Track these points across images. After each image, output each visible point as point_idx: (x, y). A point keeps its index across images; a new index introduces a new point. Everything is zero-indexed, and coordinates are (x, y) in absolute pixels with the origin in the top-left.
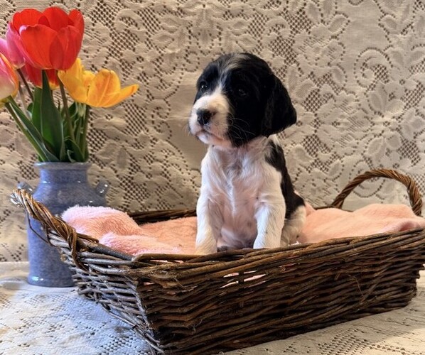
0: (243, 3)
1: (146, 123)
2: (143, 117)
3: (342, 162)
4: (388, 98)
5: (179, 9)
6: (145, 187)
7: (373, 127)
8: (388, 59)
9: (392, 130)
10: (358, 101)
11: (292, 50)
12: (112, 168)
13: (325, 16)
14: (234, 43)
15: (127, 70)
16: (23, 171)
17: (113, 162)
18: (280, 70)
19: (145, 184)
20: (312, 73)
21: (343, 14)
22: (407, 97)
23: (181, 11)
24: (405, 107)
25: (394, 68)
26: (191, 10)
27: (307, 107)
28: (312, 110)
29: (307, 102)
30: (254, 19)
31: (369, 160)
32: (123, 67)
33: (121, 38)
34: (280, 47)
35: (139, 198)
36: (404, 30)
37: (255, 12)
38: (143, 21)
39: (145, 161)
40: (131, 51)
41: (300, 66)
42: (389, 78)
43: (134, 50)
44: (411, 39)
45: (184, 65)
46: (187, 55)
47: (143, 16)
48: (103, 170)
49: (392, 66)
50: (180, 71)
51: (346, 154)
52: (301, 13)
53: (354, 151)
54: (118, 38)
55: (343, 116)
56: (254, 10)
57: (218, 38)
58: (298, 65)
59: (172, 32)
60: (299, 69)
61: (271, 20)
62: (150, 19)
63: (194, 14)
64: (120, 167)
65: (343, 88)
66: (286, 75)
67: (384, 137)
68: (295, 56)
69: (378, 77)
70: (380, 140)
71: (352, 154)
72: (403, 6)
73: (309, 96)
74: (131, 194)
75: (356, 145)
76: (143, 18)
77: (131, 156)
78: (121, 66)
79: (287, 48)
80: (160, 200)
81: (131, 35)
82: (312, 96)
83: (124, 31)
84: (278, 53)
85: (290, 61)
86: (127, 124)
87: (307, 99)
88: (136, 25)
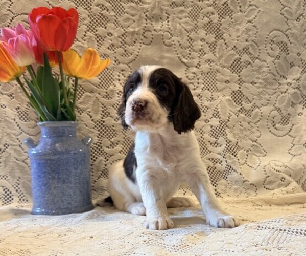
1: (114, 80)
2: (112, 76)
3: (260, 110)
4: (290, 66)
6: (114, 128)
7: (280, 87)
8: (288, 38)
9: (294, 88)
10: (268, 67)
11: (220, 30)
12: (88, 114)
13: (242, 8)
14: (178, 25)
15: (100, 42)
16: (20, 115)
17: (88, 110)
18: (211, 45)
19: (113, 126)
20: (235, 47)
21: (256, 6)
22: (303, 65)
23: (140, 1)
24: (302, 72)
25: (292, 45)
26: (147, 1)
27: (233, 71)
28: (236, 73)
29: (232, 67)
30: (192, 8)
31: (279, 110)
32: (98, 39)
33: (97, 19)
34: (211, 28)
35: (109, 137)
36: (298, 18)
37: (192, 4)
38: (113, 8)
39: (114, 109)
40: (104, 28)
41: (226, 42)
42: (289, 52)
43: (106, 28)
44: (303, 25)
45: (142, 40)
46: (144, 33)
47: (113, 4)
48: (81, 116)
49: (291, 43)
50: (139, 44)
51: (262, 105)
52: (225, 5)
53: (268, 103)
54: (95, 19)
55: (258, 78)
56: (192, 2)
57: (166, 21)
58: (225, 41)
59: (133, 16)
60: (226, 44)
61: (204, 10)
62: (118, 6)
63: (149, 3)
64: (94, 114)
65: (257, 58)
66: (216, 47)
67: (288, 94)
68: (222, 35)
69: (282, 50)
70: (286, 96)
71: (267, 105)
72: (296, 2)
73: (234, 63)
74: (103, 134)
75: (269, 99)
76: (113, 6)
77: (103, 105)
78: (96, 39)
79: (216, 29)
80: (126, 138)
81: (104, 17)
82: (235, 63)
83: (98, 14)
84: (209, 32)
85: (219, 38)
86: (100, 81)
87: (232, 65)
88: (108, 10)
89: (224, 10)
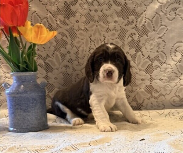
0: (115, 24)
2: (71, 79)
5: (85, 28)
7: (180, 81)
10: (172, 68)
15: (63, 57)
20: (149, 56)
31: (178, 96)
33: (60, 42)
34: (133, 44)
40: (64, 49)
45: (88, 55)
46: (90, 50)
47: (69, 32)
51: (166, 94)
52: (143, 27)
53: (170, 93)
55: (164, 76)
56: (121, 27)
58: (142, 52)
59: (82, 39)
62: (72, 33)
63: (92, 31)
66: (136, 57)
68: (141, 48)
75: (171, 90)
79: (136, 44)
81: (64, 41)
82: (149, 67)
83: (61, 39)
84: (132, 47)
85: (138, 51)
86: (64, 82)
87: (146, 68)
88: (66, 36)
89: (142, 31)
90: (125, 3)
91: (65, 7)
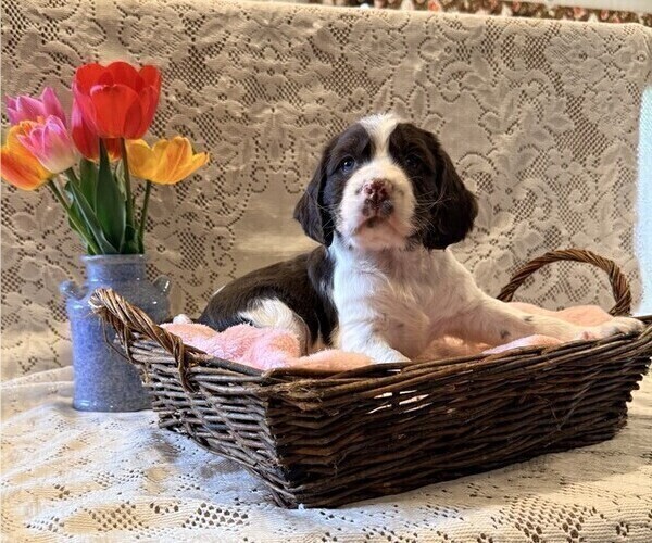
0: (319, 106)
4: (494, 211)
5: (243, 114)
7: (478, 247)
8: (493, 164)
9: (503, 248)
13: (416, 117)
14: (310, 156)
15: (182, 191)
21: (437, 114)
22: (516, 208)
23: (246, 117)
24: (515, 220)
25: (500, 176)
26: (258, 116)
30: (332, 124)
32: (178, 188)
36: (509, 129)
37: (333, 116)
38: (201, 130)
42: (494, 188)
44: (518, 139)
46: (253, 173)
47: (200, 123)
49: (498, 173)
56: (332, 113)
57: (290, 150)
59: (236, 144)
62: (208, 127)
63: (262, 121)
67: (493, 258)
69: (482, 186)
70: (489, 262)
72: (507, 101)
76: (200, 127)
88: (192, 135)
90: (343, 55)
91: (190, 59)
